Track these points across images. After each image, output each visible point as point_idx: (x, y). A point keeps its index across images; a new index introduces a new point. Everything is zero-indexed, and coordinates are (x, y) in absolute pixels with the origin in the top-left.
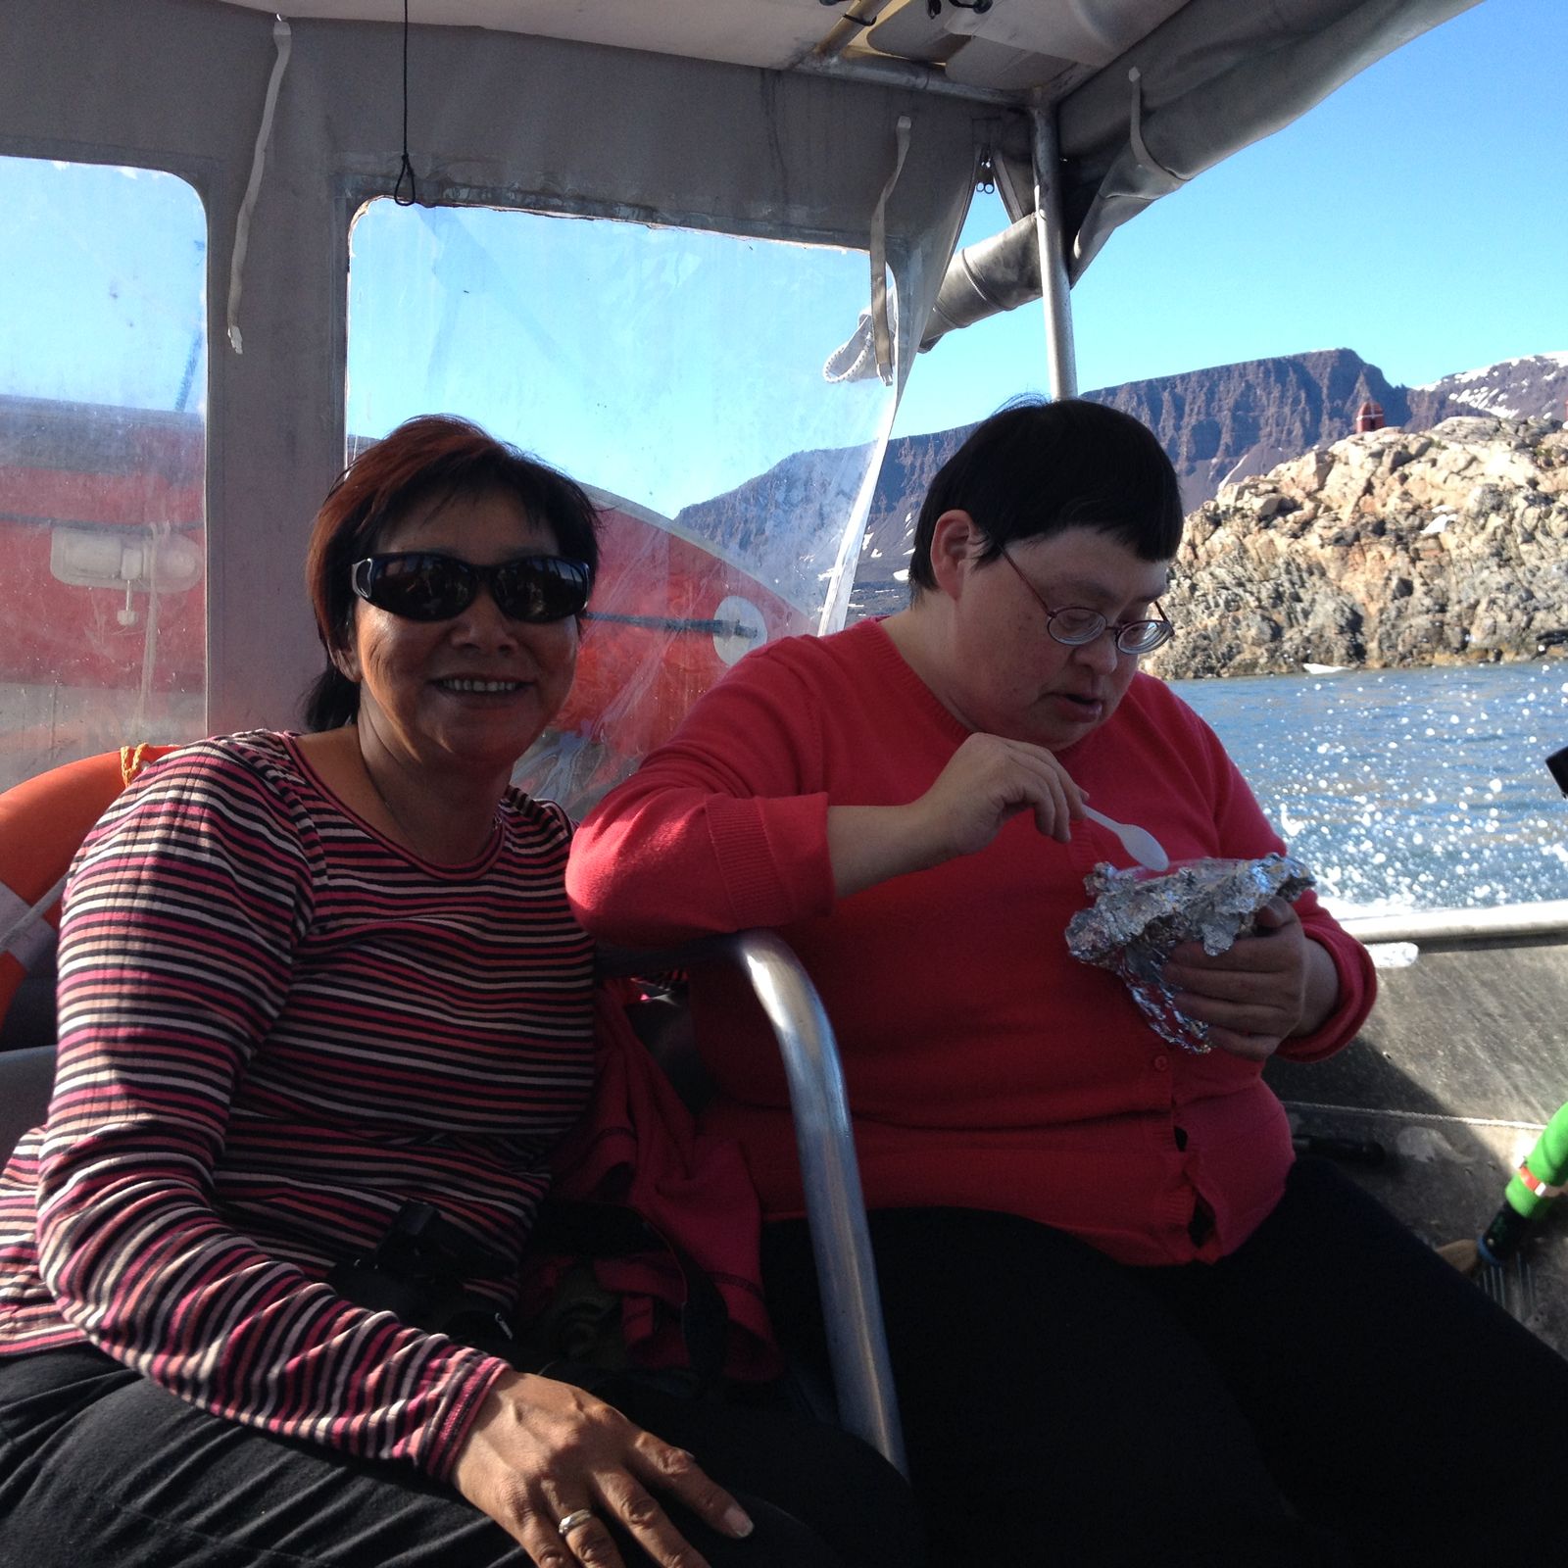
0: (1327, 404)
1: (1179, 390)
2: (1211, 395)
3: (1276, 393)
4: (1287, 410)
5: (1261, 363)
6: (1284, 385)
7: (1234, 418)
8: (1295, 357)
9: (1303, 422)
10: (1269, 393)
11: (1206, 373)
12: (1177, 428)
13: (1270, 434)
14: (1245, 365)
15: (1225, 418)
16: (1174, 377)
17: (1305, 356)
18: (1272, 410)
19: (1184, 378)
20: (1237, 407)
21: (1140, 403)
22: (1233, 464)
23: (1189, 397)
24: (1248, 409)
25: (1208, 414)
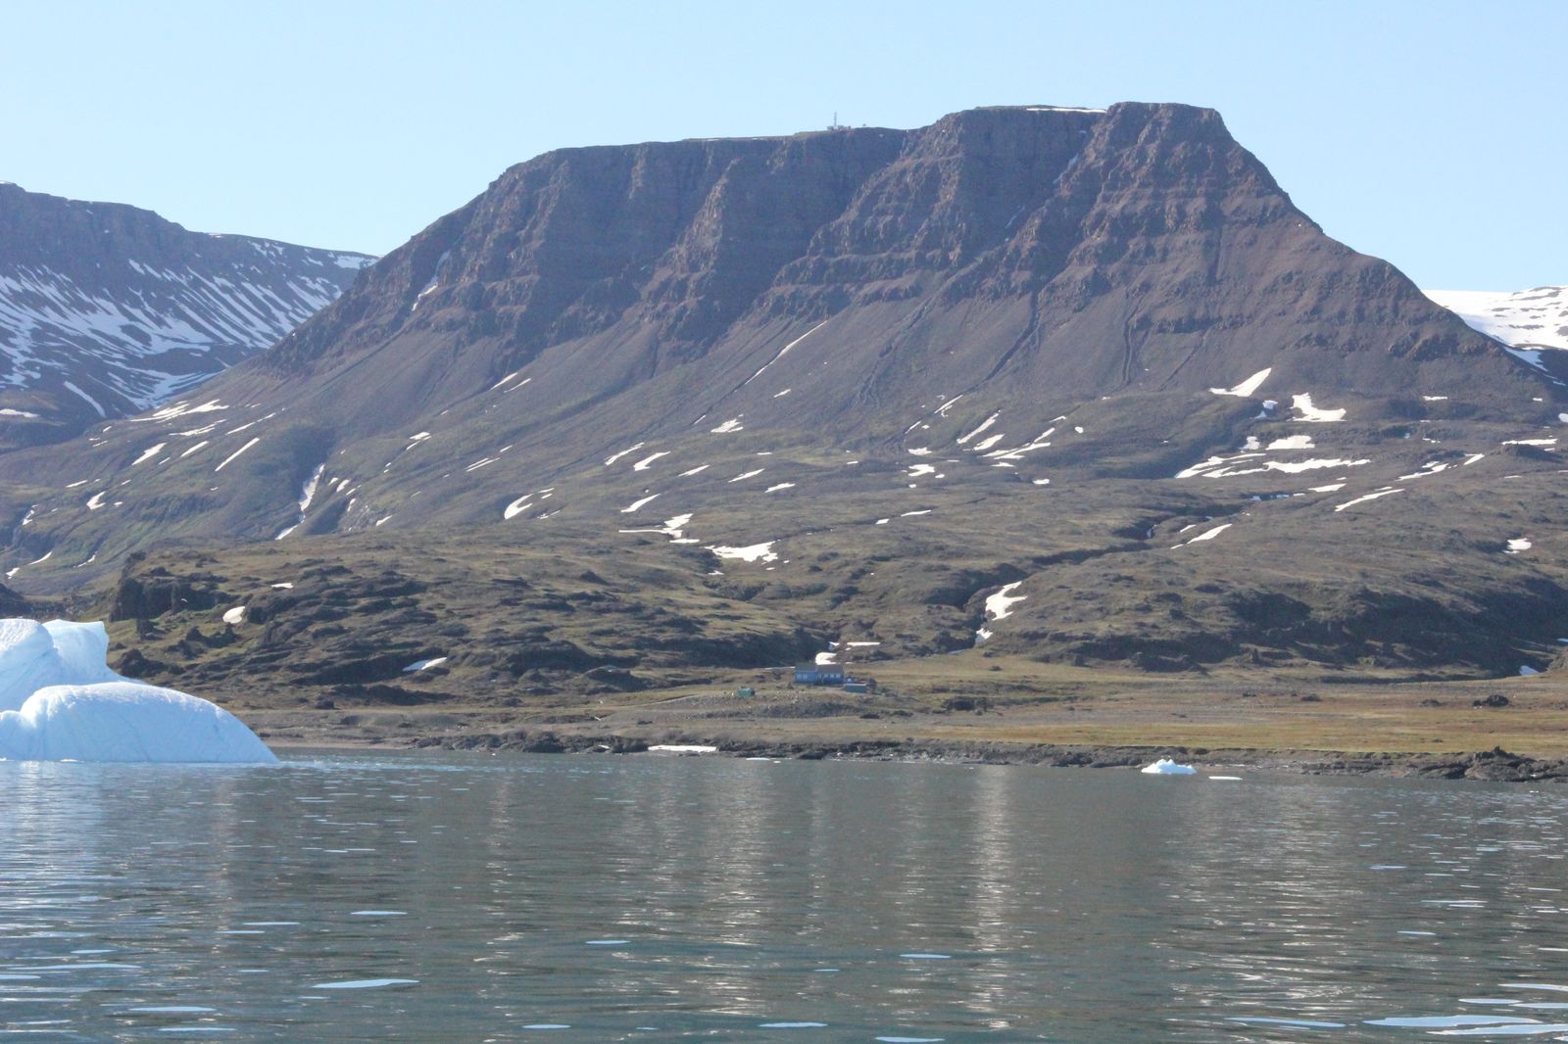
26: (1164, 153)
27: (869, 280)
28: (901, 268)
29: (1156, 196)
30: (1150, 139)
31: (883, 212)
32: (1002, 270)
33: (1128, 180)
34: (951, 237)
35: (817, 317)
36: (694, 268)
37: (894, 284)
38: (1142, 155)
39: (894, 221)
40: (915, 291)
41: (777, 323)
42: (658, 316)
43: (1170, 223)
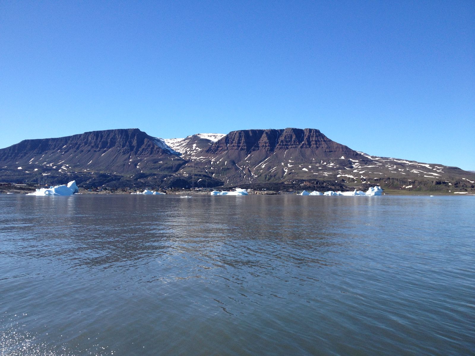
0: (129, 140)
1: (103, 134)
2: (108, 135)
3: (120, 136)
4: (121, 140)
5: (119, 130)
6: (122, 135)
7: (111, 141)
8: (127, 129)
9: (123, 143)
10: (119, 136)
11: (108, 131)
12: (100, 142)
13: (117, 145)
14: (116, 130)
15: (109, 141)
16: (102, 131)
17: (129, 129)
18: (119, 139)
19: (104, 131)
20: (112, 138)
21: (94, 136)
22: (108, 150)
23: (104, 135)
24: (114, 139)
25: (106, 139)
26: (316, 134)
27: (289, 146)
28: (292, 145)
29: (317, 138)
30: (314, 132)
31: (287, 139)
32: (305, 145)
33: (313, 137)
34: (297, 142)
35: (286, 149)
36: (266, 144)
37: (293, 146)
38: (314, 134)
39: (289, 140)
40: (296, 147)
41: (281, 150)
42: (265, 149)
43: (320, 141)
